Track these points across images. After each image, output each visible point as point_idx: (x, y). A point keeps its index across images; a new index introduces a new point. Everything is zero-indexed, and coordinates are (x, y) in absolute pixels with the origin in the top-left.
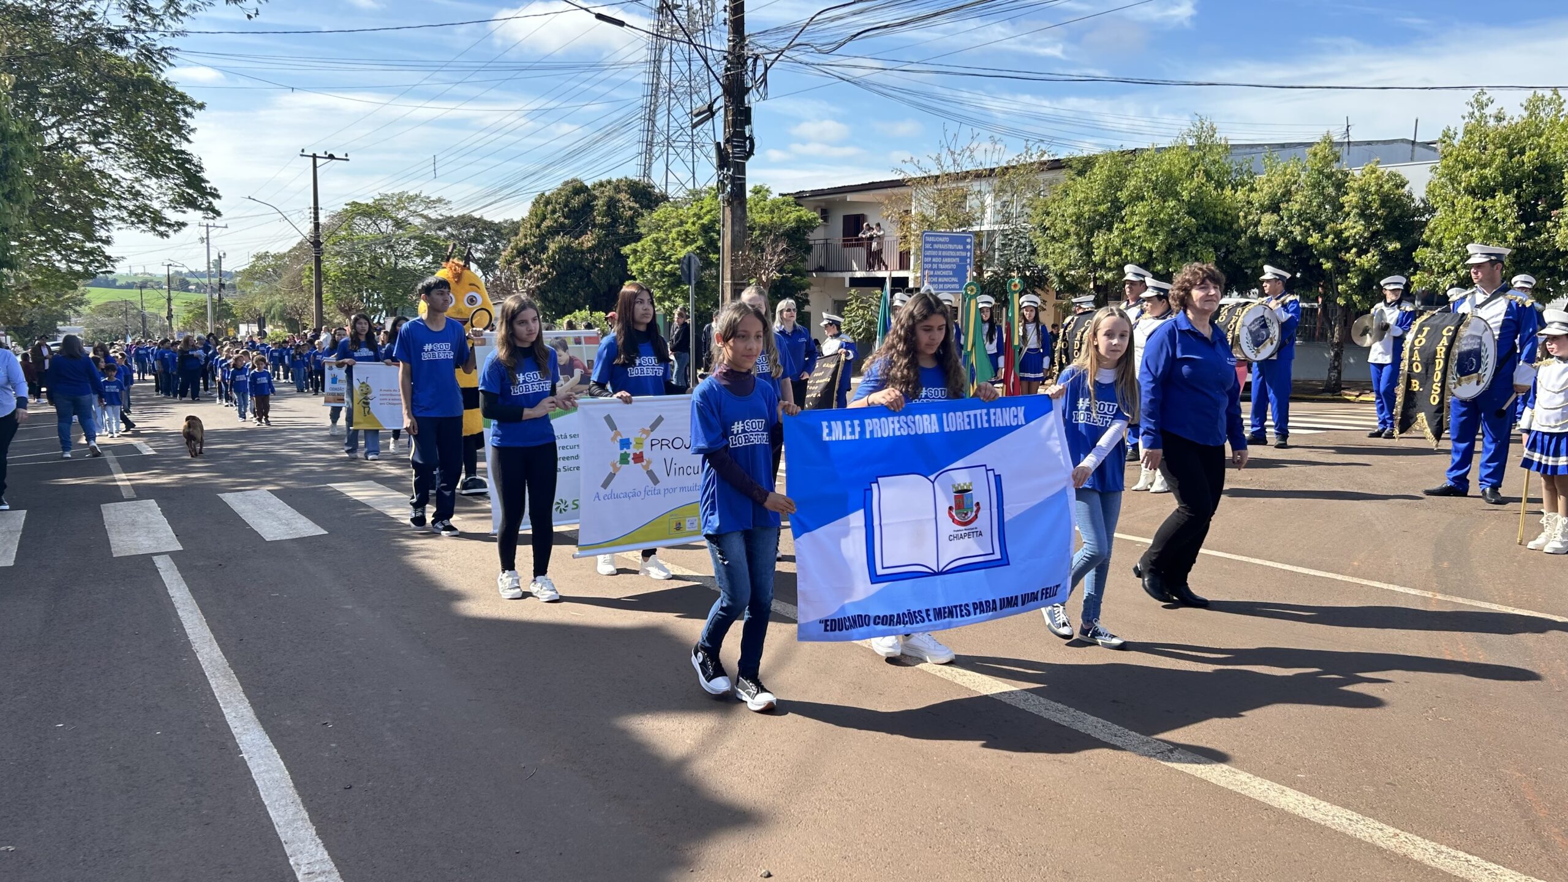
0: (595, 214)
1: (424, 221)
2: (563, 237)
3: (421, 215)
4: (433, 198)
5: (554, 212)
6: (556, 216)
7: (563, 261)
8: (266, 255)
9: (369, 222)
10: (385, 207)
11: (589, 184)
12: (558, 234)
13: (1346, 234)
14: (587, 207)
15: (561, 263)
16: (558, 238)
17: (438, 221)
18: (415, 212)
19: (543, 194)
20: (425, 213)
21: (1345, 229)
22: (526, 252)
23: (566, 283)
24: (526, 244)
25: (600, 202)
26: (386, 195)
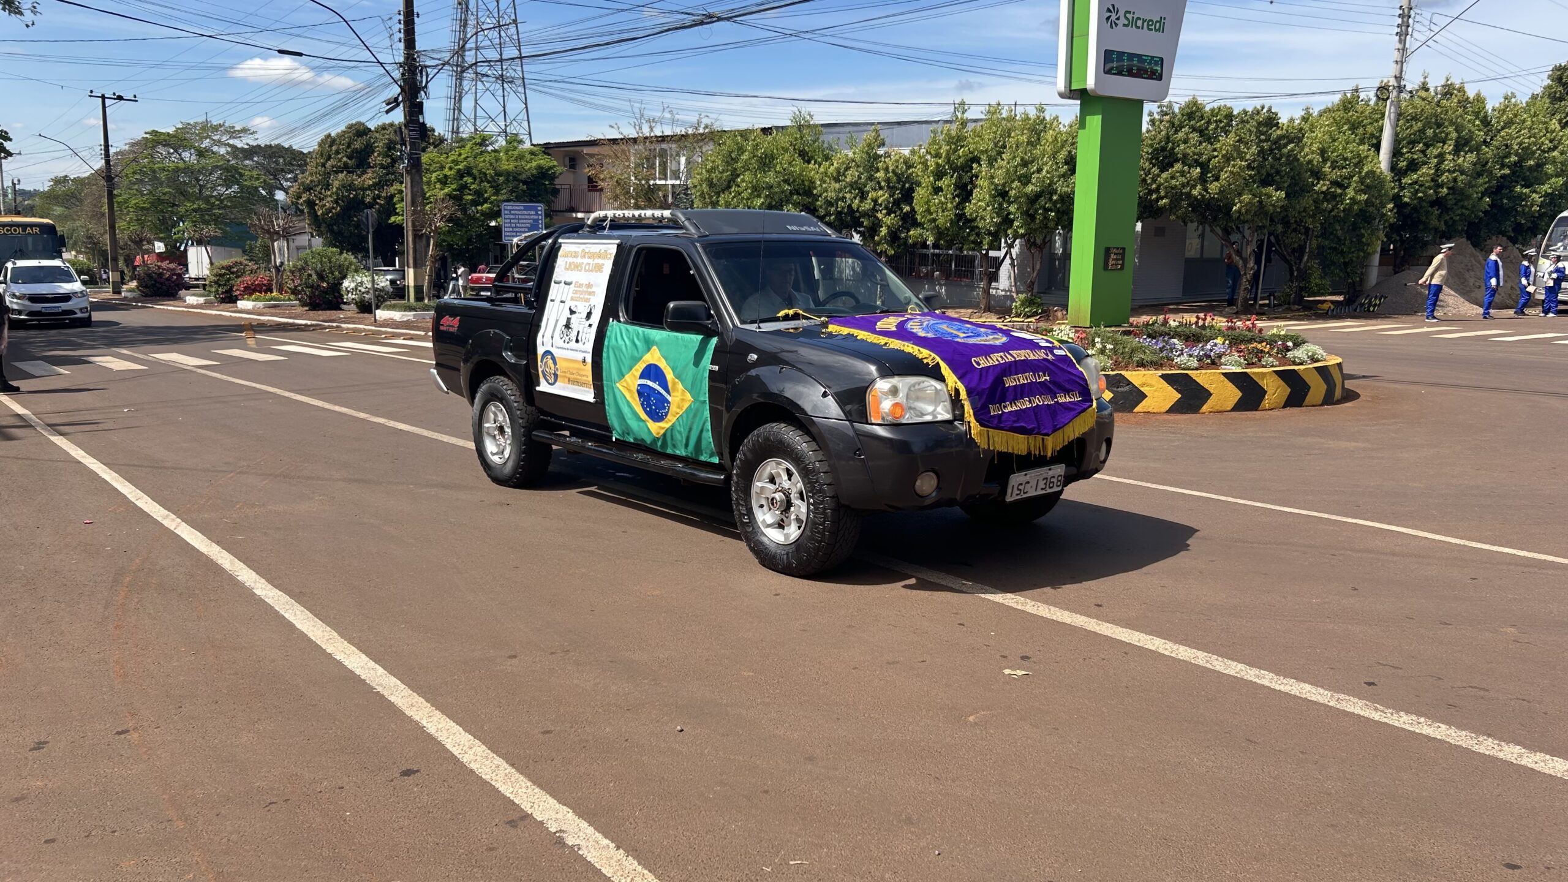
0: (376, 154)
1: (229, 149)
2: (345, 176)
3: (228, 145)
4: (238, 128)
5: (337, 152)
6: (340, 156)
7: (346, 197)
8: (65, 179)
9: (172, 151)
10: (188, 136)
11: (372, 125)
12: (342, 172)
13: (880, 200)
14: (368, 149)
15: (344, 199)
16: (341, 176)
17: (242, 150)
18: (219, 141)
19: (329, 136)
20: (231, 142)
21: (881, 196)
22: (312, 189)
23: (350, 217)
24: (311, 181)
25: (381, 144)
26: (189, 124)
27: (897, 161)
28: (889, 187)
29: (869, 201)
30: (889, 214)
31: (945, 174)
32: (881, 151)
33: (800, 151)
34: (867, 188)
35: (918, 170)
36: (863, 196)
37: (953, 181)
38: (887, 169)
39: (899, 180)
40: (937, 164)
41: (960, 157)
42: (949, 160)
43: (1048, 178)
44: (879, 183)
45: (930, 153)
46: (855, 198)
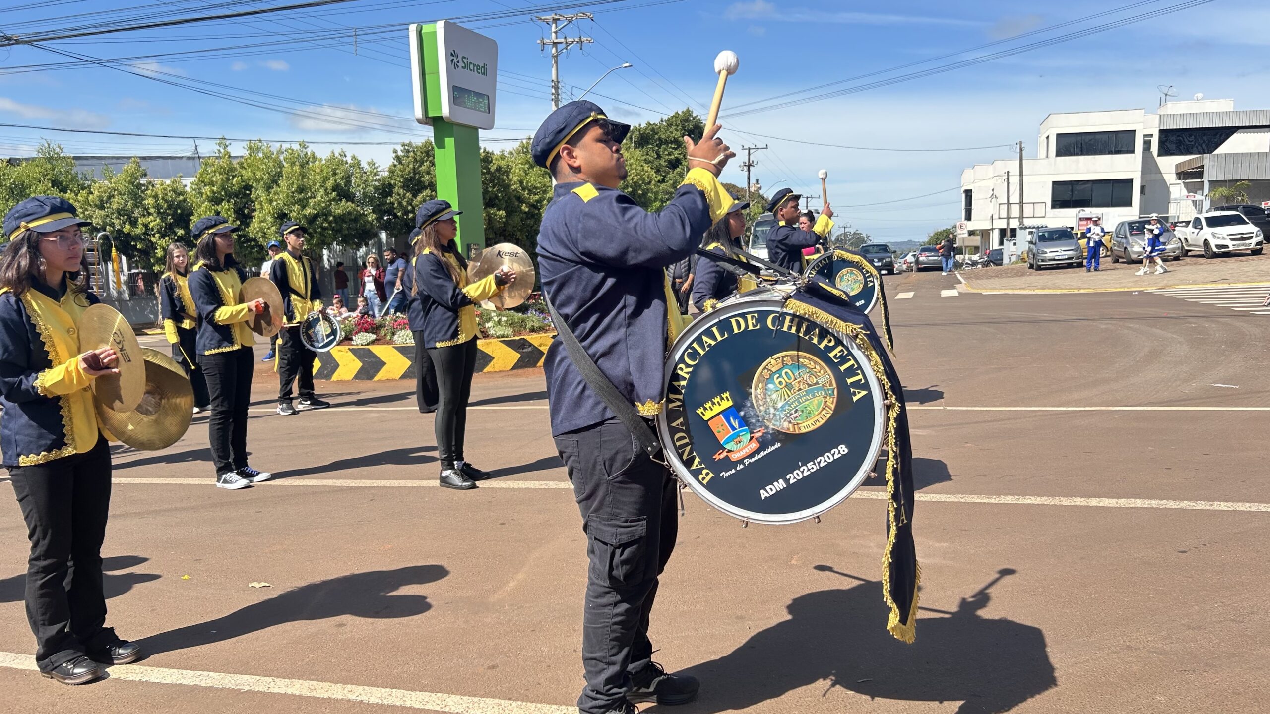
13: (151, 225)
21: (151, 221)
27: (165, 190)
28: (159, 213)
29: (141, 226)
30: (163, 237)
31: (223, 200)
32: (143, 181)
33: (52, 181)
34: (136, 214)
35: (192, 198)
36: (134, 223)
37: (232, 206)
38: (156, 197)
39: (170, 207)
40: (213, 192)
41: (234, 186)
42: (224, 189)
43: (324, 202)
44: (147, 209)
45: (203, 182)
46: (124, 223)
